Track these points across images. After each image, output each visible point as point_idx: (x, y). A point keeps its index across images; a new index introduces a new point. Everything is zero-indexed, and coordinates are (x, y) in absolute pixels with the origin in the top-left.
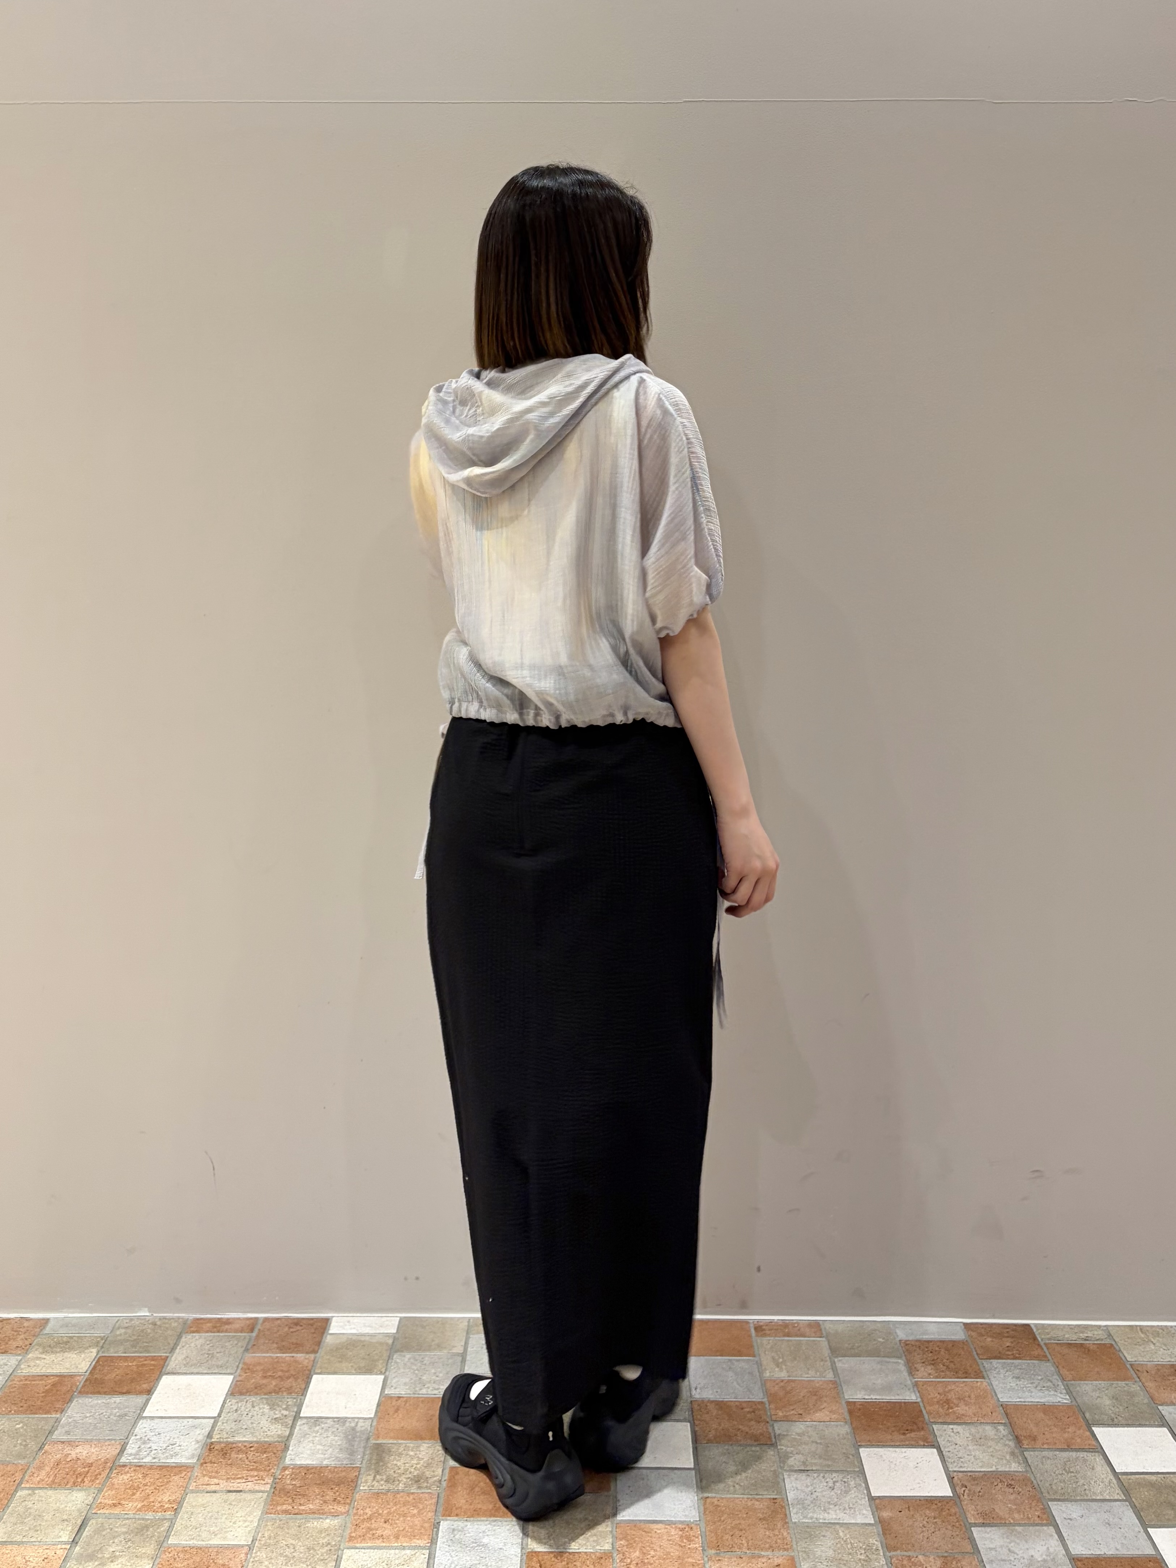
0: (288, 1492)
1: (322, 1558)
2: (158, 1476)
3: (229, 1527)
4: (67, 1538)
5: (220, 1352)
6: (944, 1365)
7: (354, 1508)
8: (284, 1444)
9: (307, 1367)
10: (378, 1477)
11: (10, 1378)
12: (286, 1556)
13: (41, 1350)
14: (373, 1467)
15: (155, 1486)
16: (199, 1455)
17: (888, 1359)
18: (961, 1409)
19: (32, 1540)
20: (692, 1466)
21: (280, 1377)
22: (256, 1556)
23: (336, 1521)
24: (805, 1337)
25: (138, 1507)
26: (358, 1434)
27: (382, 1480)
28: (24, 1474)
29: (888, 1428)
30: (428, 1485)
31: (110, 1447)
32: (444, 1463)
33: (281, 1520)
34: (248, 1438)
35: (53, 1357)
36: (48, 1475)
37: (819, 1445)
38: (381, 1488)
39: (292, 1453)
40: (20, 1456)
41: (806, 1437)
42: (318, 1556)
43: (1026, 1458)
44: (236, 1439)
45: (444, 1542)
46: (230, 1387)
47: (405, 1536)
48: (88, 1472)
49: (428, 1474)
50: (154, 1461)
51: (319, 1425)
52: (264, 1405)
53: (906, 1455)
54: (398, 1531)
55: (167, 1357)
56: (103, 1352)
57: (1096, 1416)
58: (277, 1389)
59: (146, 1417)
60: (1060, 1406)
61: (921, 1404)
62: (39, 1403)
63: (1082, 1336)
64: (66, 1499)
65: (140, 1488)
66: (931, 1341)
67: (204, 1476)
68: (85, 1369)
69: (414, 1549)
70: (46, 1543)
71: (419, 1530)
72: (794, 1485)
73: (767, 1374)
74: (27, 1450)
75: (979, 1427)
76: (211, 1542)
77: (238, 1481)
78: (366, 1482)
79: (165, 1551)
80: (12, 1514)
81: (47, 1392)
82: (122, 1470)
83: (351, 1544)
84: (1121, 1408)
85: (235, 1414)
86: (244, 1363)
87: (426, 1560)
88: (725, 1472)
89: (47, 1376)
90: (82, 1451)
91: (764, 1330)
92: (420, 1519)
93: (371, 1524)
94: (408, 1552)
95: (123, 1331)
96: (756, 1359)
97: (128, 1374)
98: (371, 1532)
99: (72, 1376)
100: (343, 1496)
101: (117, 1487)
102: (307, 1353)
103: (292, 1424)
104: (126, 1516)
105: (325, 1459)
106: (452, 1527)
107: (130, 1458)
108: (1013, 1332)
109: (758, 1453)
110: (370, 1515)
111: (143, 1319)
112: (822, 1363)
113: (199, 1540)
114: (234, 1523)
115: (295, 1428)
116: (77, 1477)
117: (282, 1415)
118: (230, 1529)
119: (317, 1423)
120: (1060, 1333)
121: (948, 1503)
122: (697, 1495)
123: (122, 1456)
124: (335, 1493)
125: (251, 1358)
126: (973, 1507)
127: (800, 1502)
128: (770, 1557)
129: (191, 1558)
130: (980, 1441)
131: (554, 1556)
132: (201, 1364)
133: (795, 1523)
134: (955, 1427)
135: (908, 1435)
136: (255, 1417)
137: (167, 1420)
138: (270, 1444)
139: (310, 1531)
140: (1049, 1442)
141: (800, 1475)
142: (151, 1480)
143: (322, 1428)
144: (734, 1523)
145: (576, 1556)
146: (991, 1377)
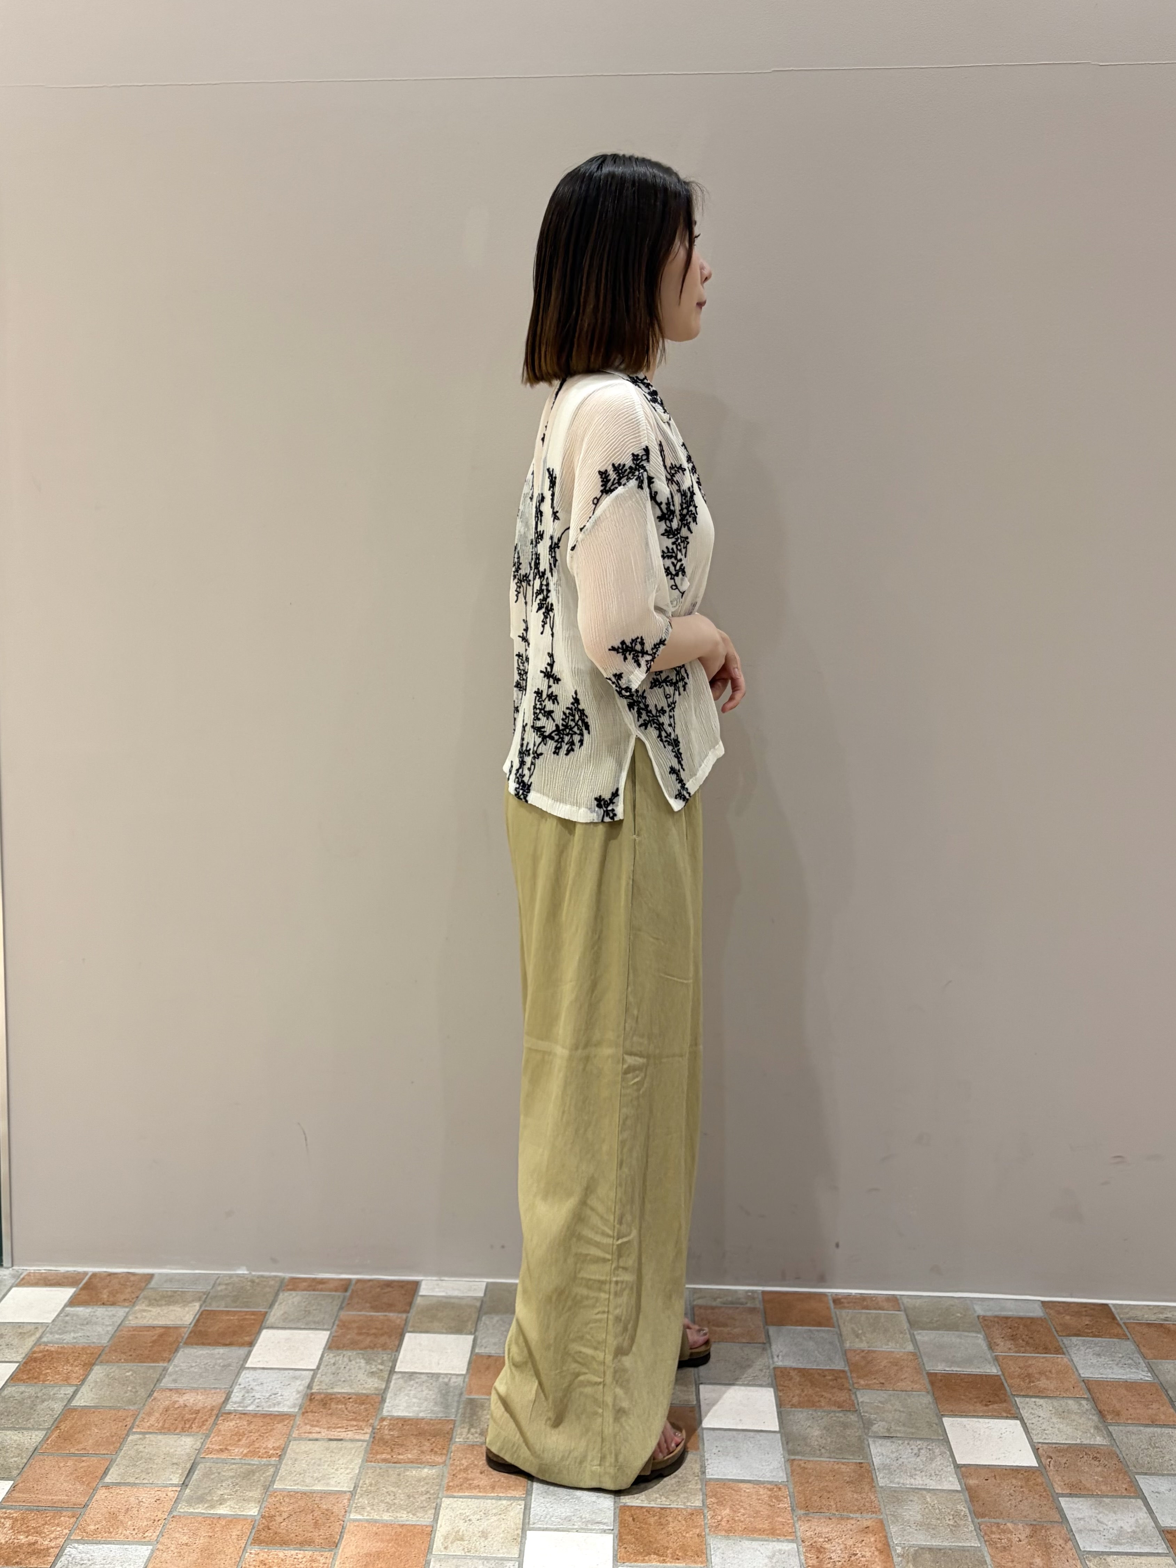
0: (387, 1442)
1: (422, 1505)
2: (261, 1424)
3: (332, 1474)
4: (178, 1480)
5: (316, 1310)
6: (1023, 1341)
7: (450, 1459)
8: (381, 1397)
9: (399, 1325)
10: (473, 1430)
11: (120, 1329)
12: (387, 1503)
13: (146, 1302)
14: (467, 1420)
15: (260, 1433)
16: (300, 1405)
17: (966, 1334)
18: (1043, 1383)
19: (145, 1482)
20: (776, 1428)
21: (374, 1334)
22: (358, 1502)
23: (434, 1471)
24: (884, 1310)
25: (244, 1453)
26: (451, 1389)
27: (476, 1432)
28: (134, 1420)
29: (970, 1399)
31: (215, 1395)
33: (381, 1469)
34: (347, 1390)
35: (158, 1309)
36: (158, 1421)
37: (902, 1414)
38: (475, 1440)
39: (389, 1405)
40: (130, 1402)
41: (889, 1405)
42: (418, 1503)
43: (1111, 1433)
44: (335, 1390)
45: (539, 1494)
46: (327, 1341)
47: (501, 1487)
48: (195, 1418)
50: (258, 1409)
51: (414, 1380)
52: (360, 1359)
53: (989, 1425)
54: (494, 1481)
55: (266, 1313)
56: (206, 1306)
58: (372, 1345)
59: (248, 1368)
60: (1142, 1383)
61: (1002, 1377)
62: (146, 1352)
63: (1162, 1316)
64: (175, 1444)
65: (245, 1434)
66: (1010, 1318)
67: (306, 1424)
68: (188, 1322)
69: (510, 1500)
70: (157, 1485)
72: (879, 1451)
73: (847, 1345)
74: (137, 1397)
75: (1061, 1402)
76: (315, 1488)
77: (339, 1430)
78: (461, 1434)
79: (271, 1495)
80: (125, 1457)
81: (154, 1342)
82: (227, 1417)
83: (449, 1493)
85: (333, 1367)
86: (340, 1321)
87: (522, 1510)
88: (810, 1437)
89: (154, 1327)
90: (189, 1399)
91: (843, 1303)
93: (467, 1474)
94: (504, 1502)
95: (223, 1287)
96: (837, 1330)
97: (229, 1327)
98: (467, 1483)
99: (177, 1328)
100: (440, 1447)
101: (223, 1433)
102: (399, 1312)
103: (388, 1378)
104: (233, 1461)
105: (421, 1411)
107: (235, 1406)
108: (1092, 1311)
109: (842, 1419)
110: (466, 1466)
111: (243, 1277)
112: (901, 1336)
113: (302, 1486)
114: (337, 1470)
115: (391, 1382)
116: (185, 1423)
117: (378, 1369)
118: (333, 1475)
119: (412, 1377)
120: (1139, 1314)
121: (1033, 1473)
122: (784, 1457)
123: (227, 1404)
124: (432, 1444)
125: (347, 1315)
126: (1060, 1478)
127: (885, 1467)
128: (859, 1519)
129: (297, 1502)
130: (1063, 1414)
131: (647, 1511)
132: (299, 1320)
133: (882, 1487)
134: (1037, 1400)
135: (991, 1407)
136: (353, 1371)
137: (269, 1371)
138: (367, 1396)
139: (410, 1480)
140: (1132, 1417)
141: (884, 1441)
142: (256, 1427)
143: (417, 1383)
144: (822, 1485)
145: (668, 1511)
146: (1071, 1353)
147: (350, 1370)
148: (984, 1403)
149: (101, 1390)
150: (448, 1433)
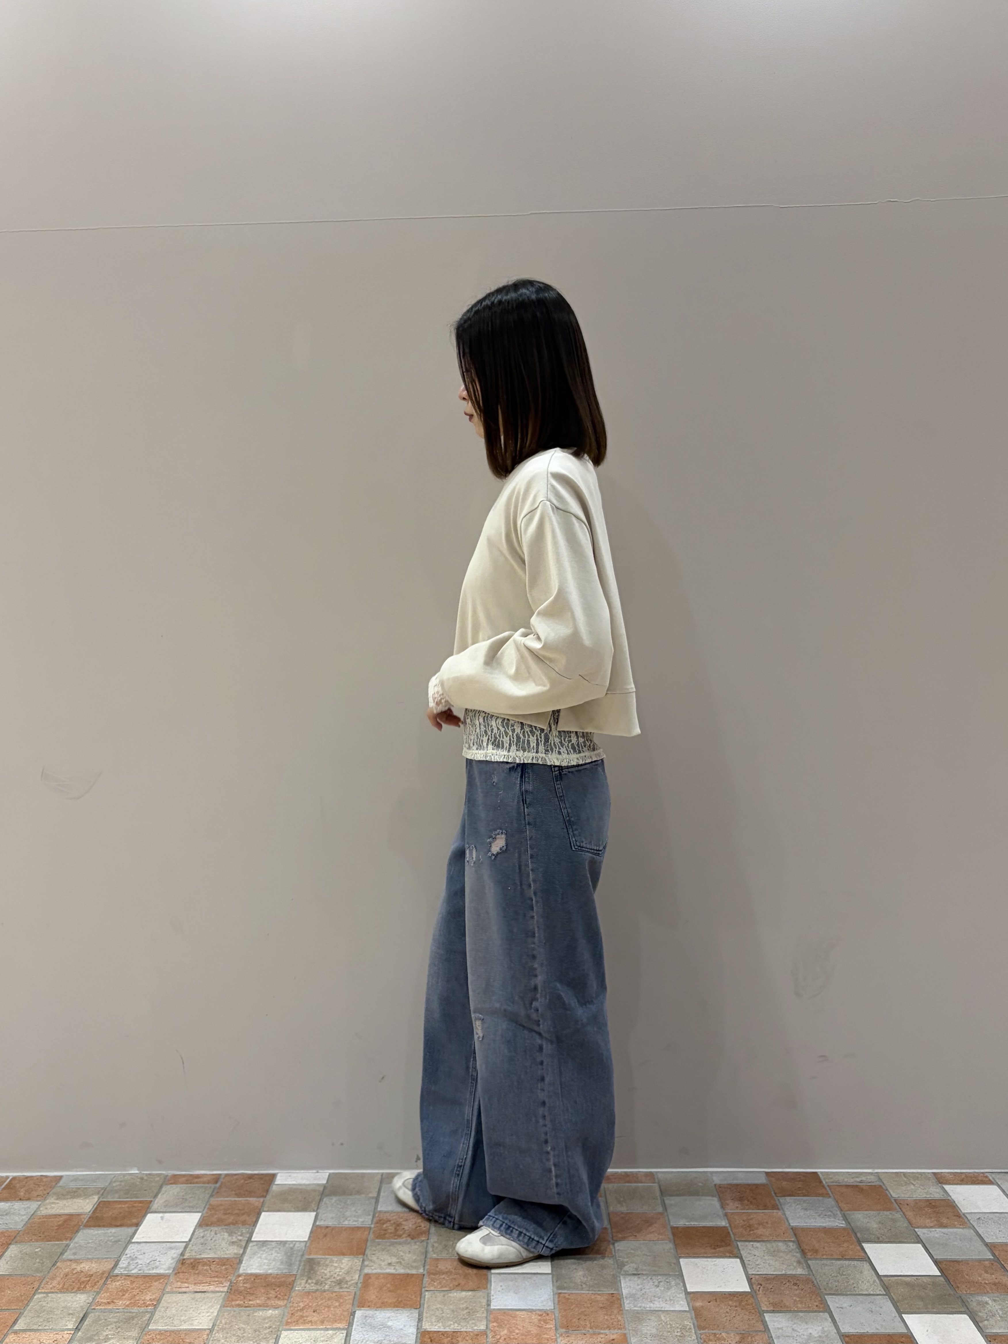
0: (241, 1292)
1: (265, 1337)
2: (142, 1283)
3: (196, 1317)
4: (72, 1326)
5: (191, 1197)
6: (748, 1201)
7: (290, 1302)
8: (239, 1260)
9: (257, 1207)
10: (310, 1281)
11: (32, 1217)
12: (238, 1336)
13: (55, 1197)
14: (306, 1274)
15: (140, 1289)
16: (174, 1268)
17: (705, 1198)
18: (760, 1231)
19: (46, 1328)
20: (549, 1271)
21: (237, 1214)
22: (215, 1337)
23: (277, 1312)
24: (642, 1183)
25: (126, 1304)
26: (295, 1252)
27: (312, 1283)
28: (40, 1283)
29: (703, 1244)
30: (348, 1286)
31: (106, 1263)
32: (360, 1271)
33: (235, 1311)
34: (211, 1255)
35: (65, 1202)
36: (59, 1284)
37: (649, 1257)
38: (311, 1288)
39: (245, 1265)
40: (37, 1270)
41: (639, 1251)
42: (262, 1336)
43: (809, 1265)
44: (203, 1256)
45: (358, 1325)
46: (199, 1221)
47: (328, 1321)
48: (89, 1281)
49: (348, 1278)
50: (139, 1272)
51: (266, 1246)
52: (224, 1232)
53: (715, 1263)
54: (324, 1318)
55: (151, 1201)
56: (102, 1199)
57: (865, 1236)
58: (234, 1222)
59: (134, 1242)
60: (837, 1228)
61: (729, 1228)
62: (53, 1234)
63: (858, 1180)
64: (72, 1300)
65: (128, 1291)
66: (740, 1185)
67: (177, 1282)
68: (89, 1210)
69: (335, 1330)
70: (55, 1330)
71: (340, 1316)
72: (628, 1285)
73: (613, 1208)
74: (44, 1266)
75: (773, 1244)
76: (181, 1327)
77: (203, 1285)
78: (300, 1284)
79: (146, 1334)
80: (31, 1310)
81: (60, 1226)
82: (115, 1279)
83: (287, 1327)
84: (885, 1230)
85: (202, 1240)
86: (211, 1205)
87: (344, 1337)
88: (575, 1276)
89: (60, 1215)
90: (85, 1266)
92: (341, 1309)
93: (303, 1313)
94: (330, 1332)
95: (118, 1184)
97: (121, 1213)
98: (303, 1319)
99: (79, 1215)
100: (282, 1294)
101: (110, 1290)
102: (258, 1197)
103: (246, 1245)
104: (117, 1311)
105: (270, 1269)
106: (365, 1315)
107: (121, 1270)
108: (804, 1178)
109: (601, 1263)
110: (303, 1307)
111: (133, 1175)
112: (654, 1201)
113: (172, 1326)
114: (199, 1314)
115: (247, 1248)
116: (81, 1284)
117: (238, 1239)
119: (264, 1245)
120: (841, 1178)
121: (746, 1296)
122: (553, 1292)
123: (116, 1269)
124: (276, 1292)
125: (215, 1201)
126: (766, 1299)
127: (632, 1296)
128: (607, 1334)
129: (166, 1338)
130: (774, 1254)
131: (442, 1334)
132: (177, 1205)
133: (627, 1310)
134: (755, 1243)
135: (718, 1249)
136: (217, 1242)
137: (150, 1244)
138: (228, 1259)
139: (257, 1319)
140: (827, 1253)
141: (632, 1277)
142: (137, 1285)
143: (268, 1248)
144: (581, 1310)
145: (459, 1333)
146: (785, 1209)
147: (215, 1240)
148: (713, 1247)
149: (15, 1262)
150: (290, 1284)
